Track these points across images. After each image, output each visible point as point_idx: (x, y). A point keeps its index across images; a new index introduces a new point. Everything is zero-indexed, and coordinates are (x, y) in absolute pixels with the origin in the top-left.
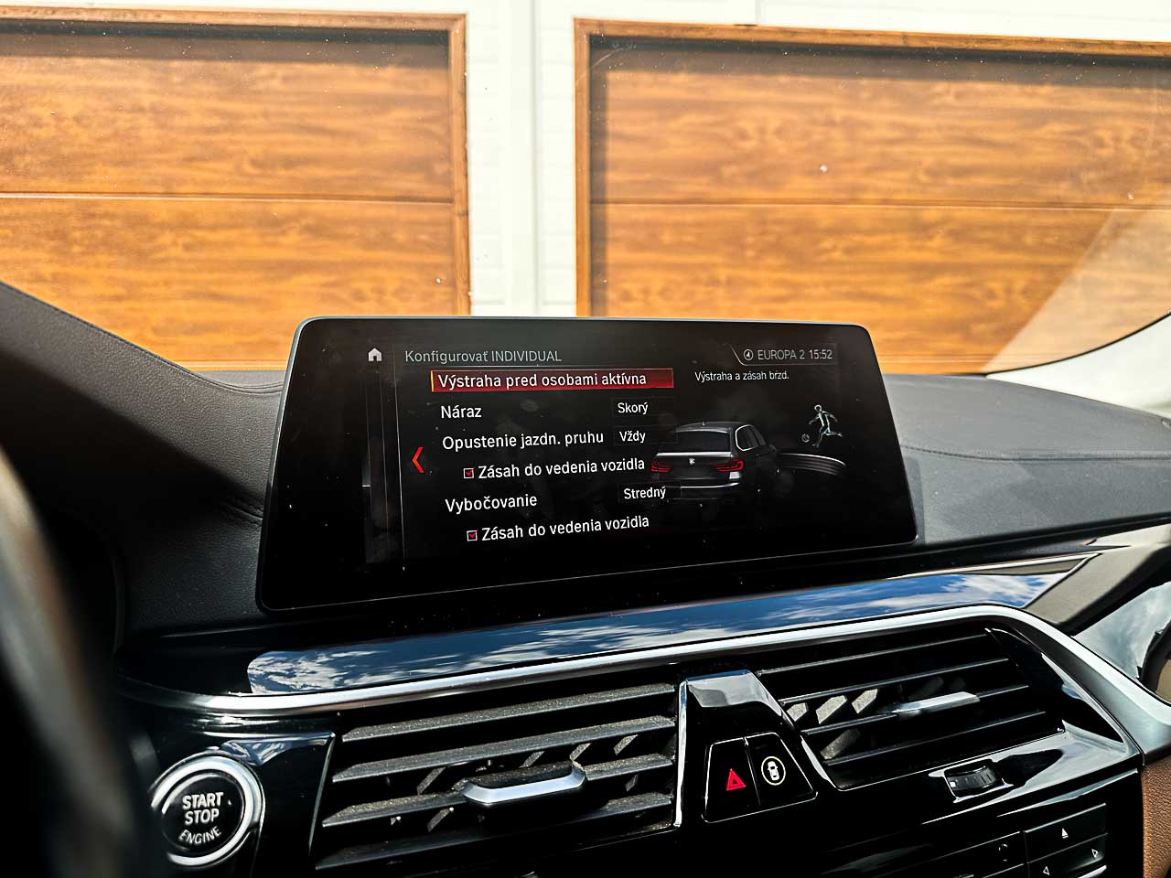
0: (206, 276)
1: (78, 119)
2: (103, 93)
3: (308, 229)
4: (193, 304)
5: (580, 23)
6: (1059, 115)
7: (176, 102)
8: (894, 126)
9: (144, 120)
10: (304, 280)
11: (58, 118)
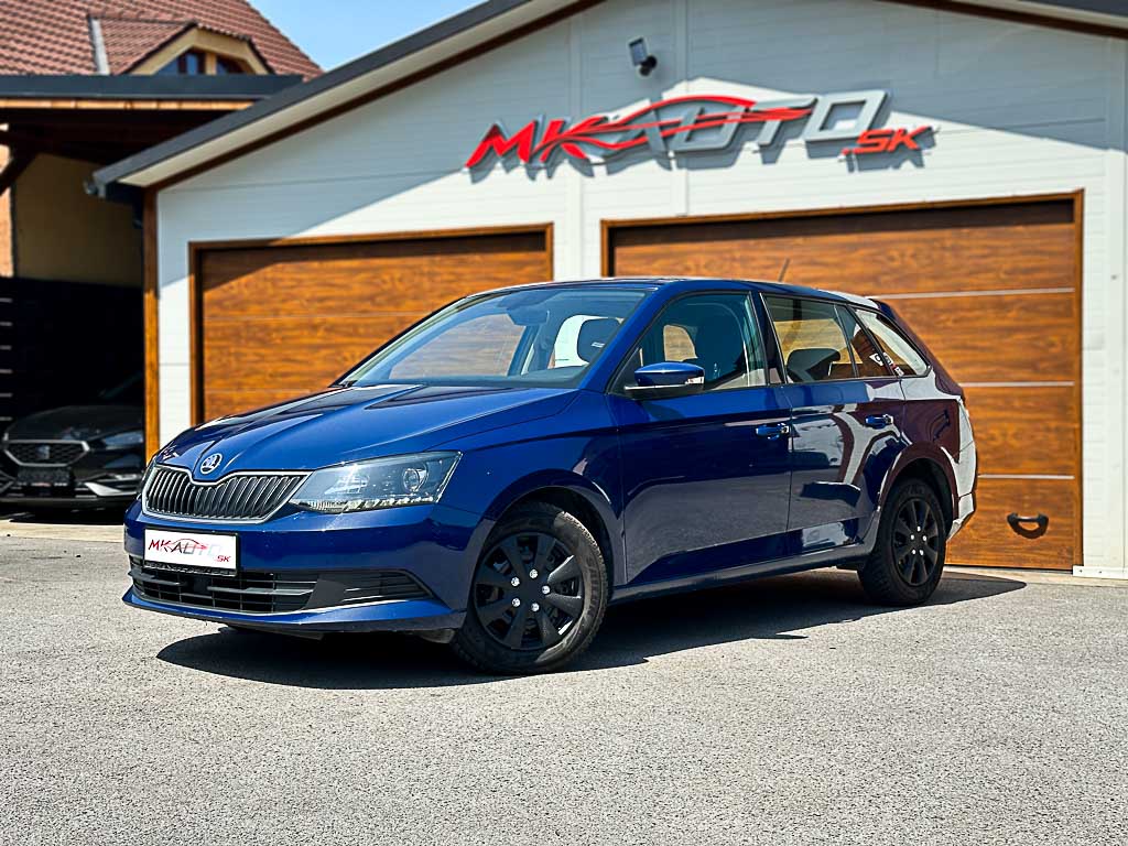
0: (448, 350)
1: (400, 280)
2: (410, 268)
3: (489, 327)
4: (442, 363)
5: (603, 222)
6: (865, 245)
7: (437, 270)
8: (768, 258)
9: (425, 279)
10: (487, 350)
11: (392, 279)
